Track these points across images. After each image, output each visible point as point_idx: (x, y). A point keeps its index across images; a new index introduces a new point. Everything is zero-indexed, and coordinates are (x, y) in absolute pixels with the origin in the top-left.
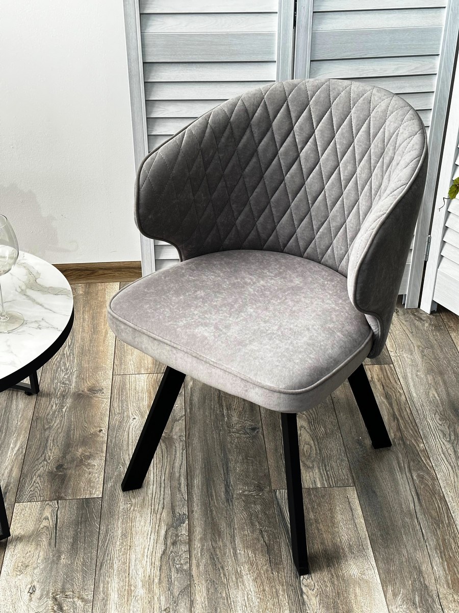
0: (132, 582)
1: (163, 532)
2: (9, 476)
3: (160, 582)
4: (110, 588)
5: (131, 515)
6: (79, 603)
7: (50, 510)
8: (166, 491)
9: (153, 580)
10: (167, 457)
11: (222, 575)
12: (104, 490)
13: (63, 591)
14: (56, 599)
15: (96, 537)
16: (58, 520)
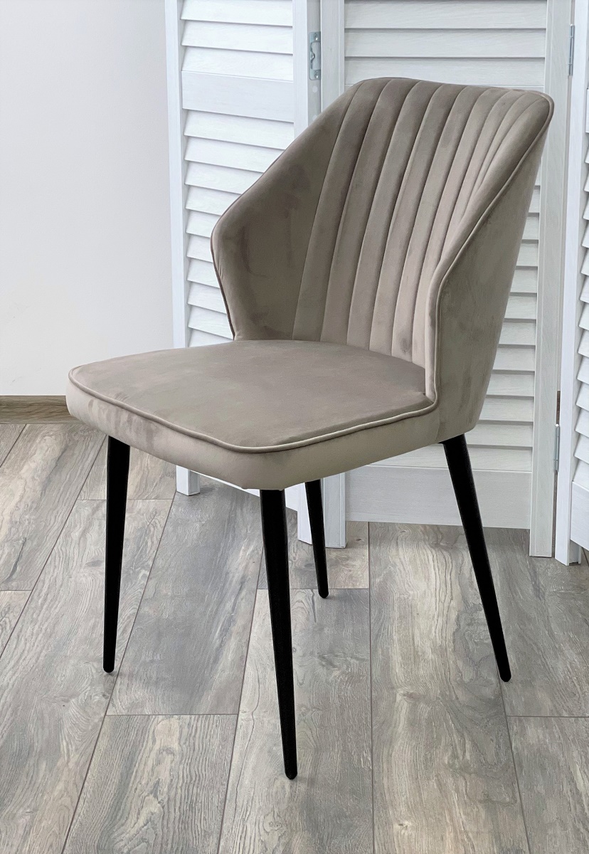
0: (419, 649)
1: (453, 616)
2: (245, 571)
3: (454, 650)
4: (390, 653)
5: (410, 604)
6: (353, 661)
7: (304, 595)
8: (454, 587)
9: (446, 649)
10: (452, 562)
11: (535, 649)
12: (372, 583)
13: (331, 651)
14: (324, 658)
15: (367, 616)
16: (316, 604)
